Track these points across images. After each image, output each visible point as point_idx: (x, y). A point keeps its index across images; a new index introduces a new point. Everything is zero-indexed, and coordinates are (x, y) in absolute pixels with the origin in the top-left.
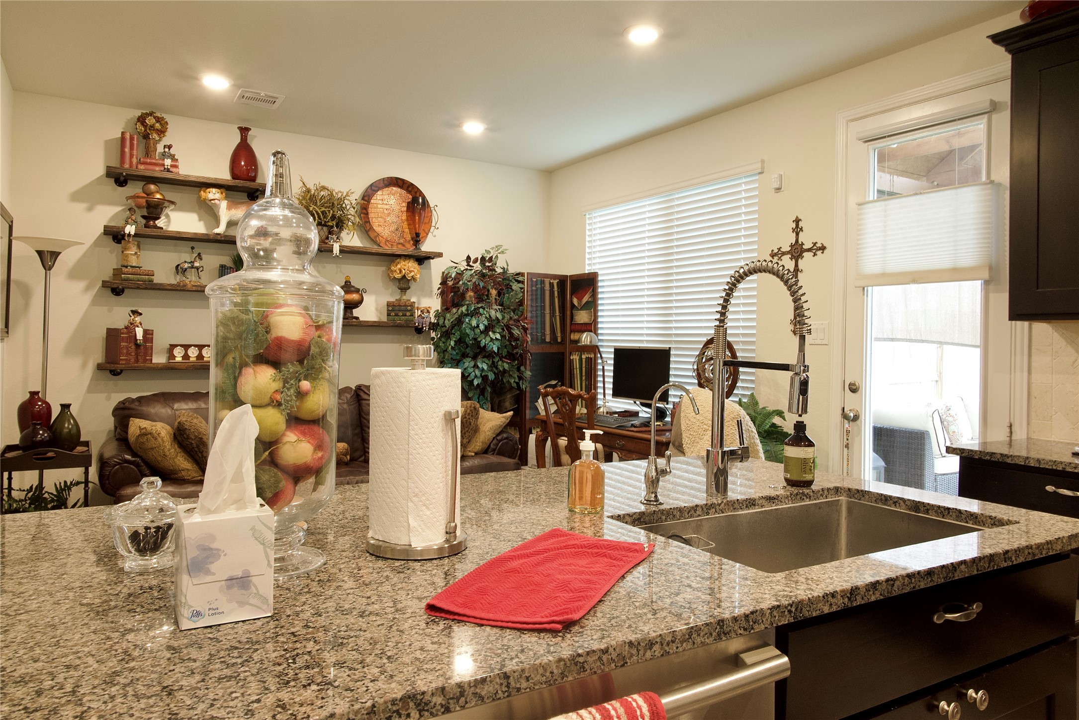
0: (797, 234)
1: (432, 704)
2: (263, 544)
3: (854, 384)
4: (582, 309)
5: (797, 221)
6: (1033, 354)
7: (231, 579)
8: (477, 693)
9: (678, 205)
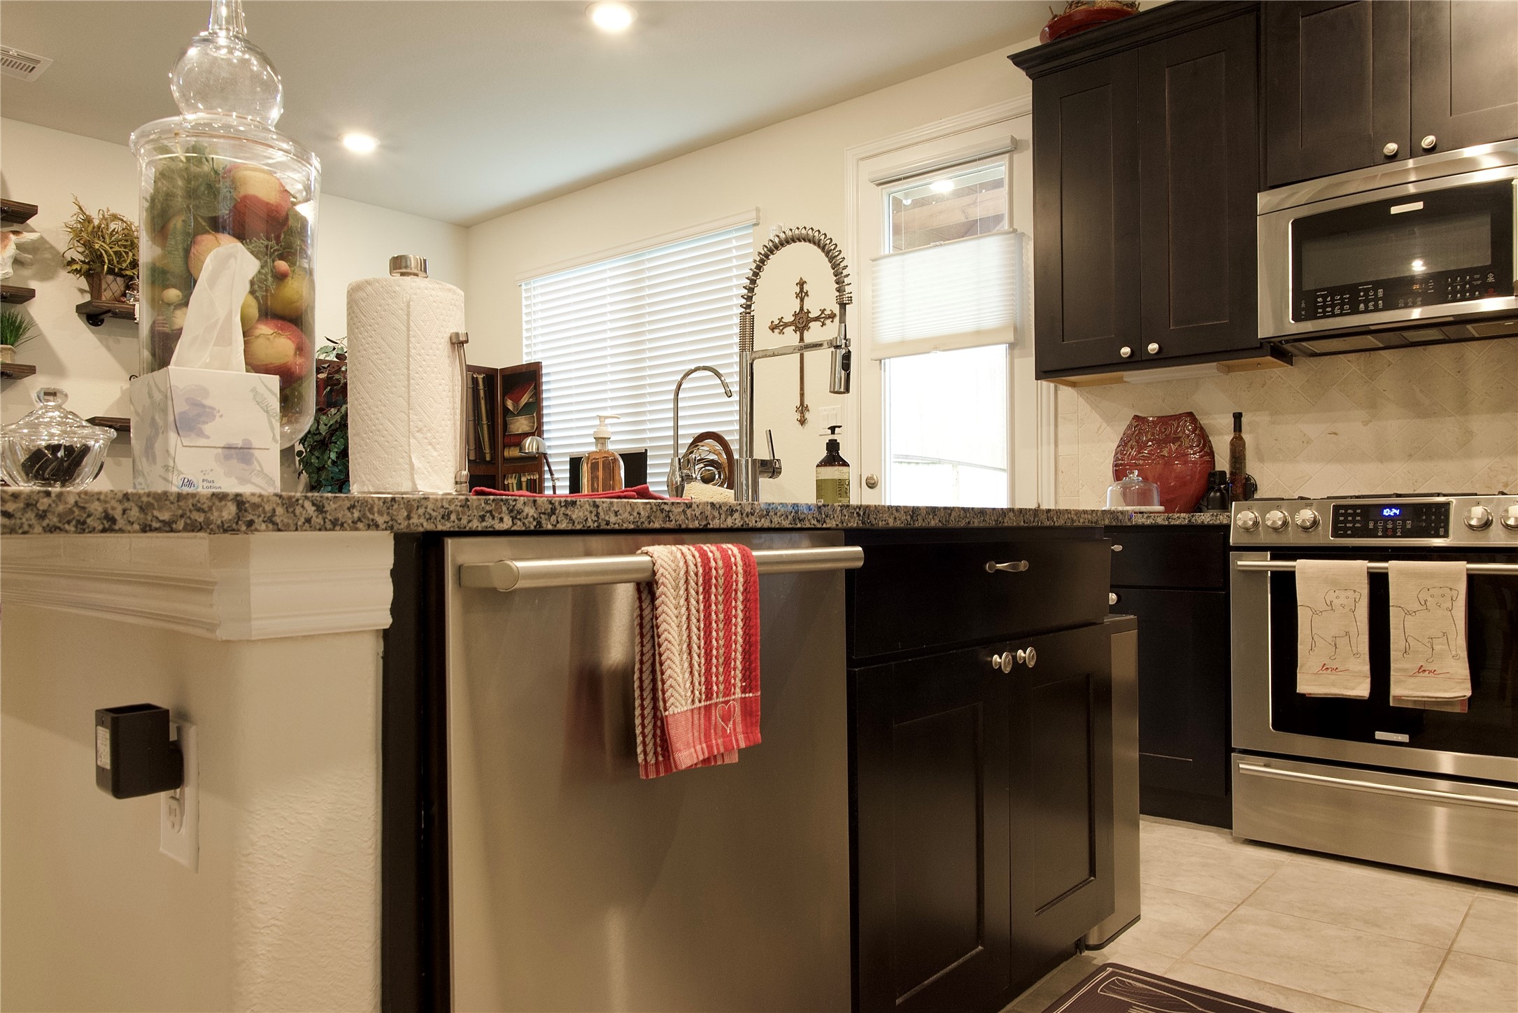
0: (802, 300)
1: (525, 514)
2: (267, 412)
3: (872, 478)
4: (519, 414)
5: (801, 284)
6: (1059, 424)
7: (229, 448)
8: (567, 515)
9: (649, 269)
